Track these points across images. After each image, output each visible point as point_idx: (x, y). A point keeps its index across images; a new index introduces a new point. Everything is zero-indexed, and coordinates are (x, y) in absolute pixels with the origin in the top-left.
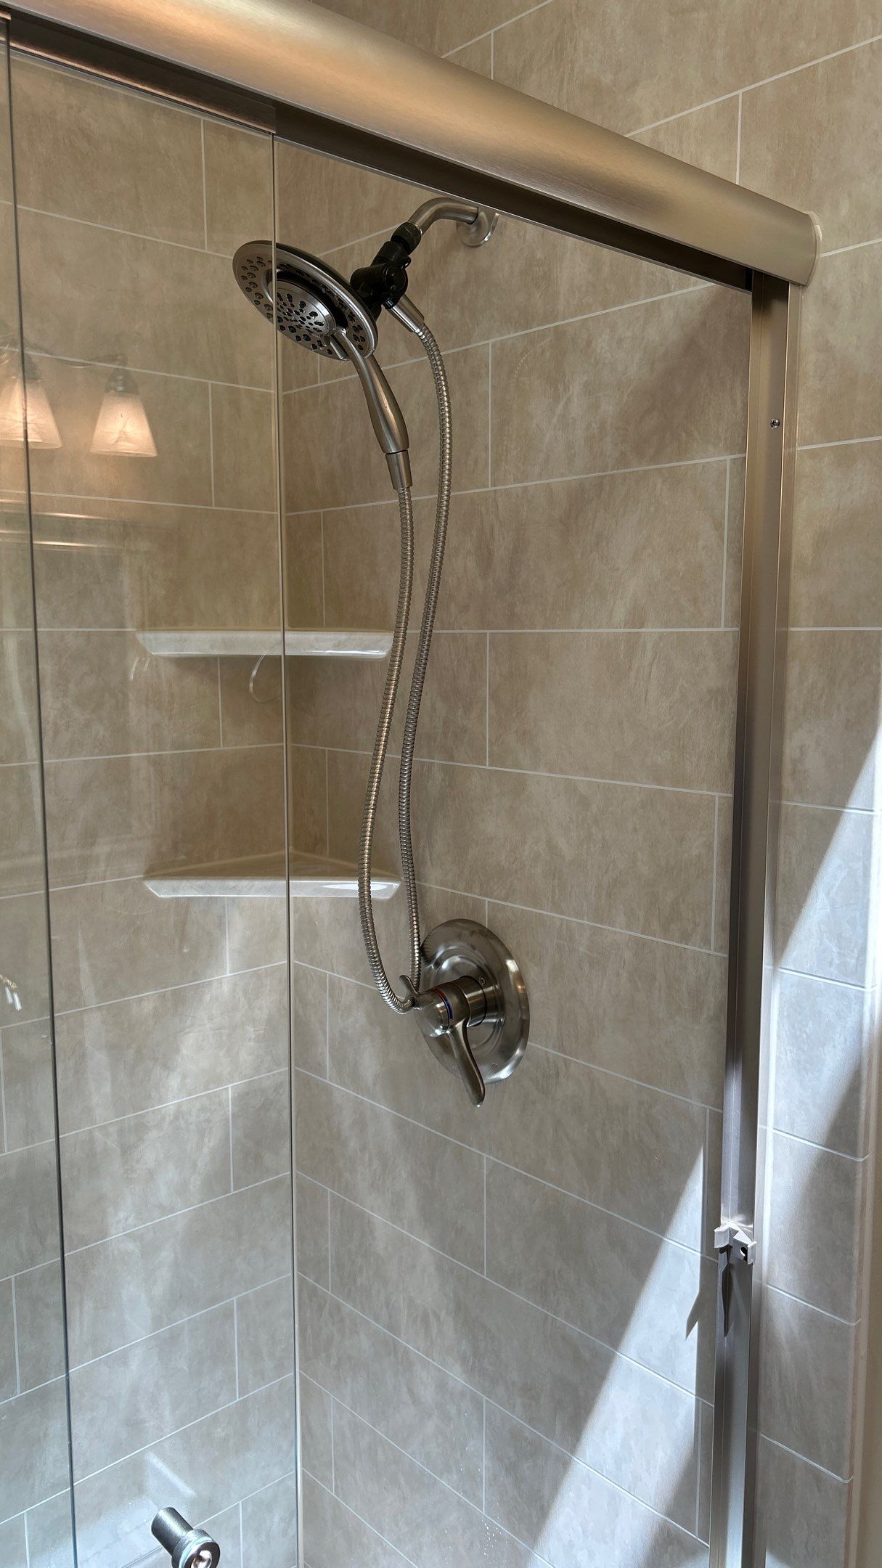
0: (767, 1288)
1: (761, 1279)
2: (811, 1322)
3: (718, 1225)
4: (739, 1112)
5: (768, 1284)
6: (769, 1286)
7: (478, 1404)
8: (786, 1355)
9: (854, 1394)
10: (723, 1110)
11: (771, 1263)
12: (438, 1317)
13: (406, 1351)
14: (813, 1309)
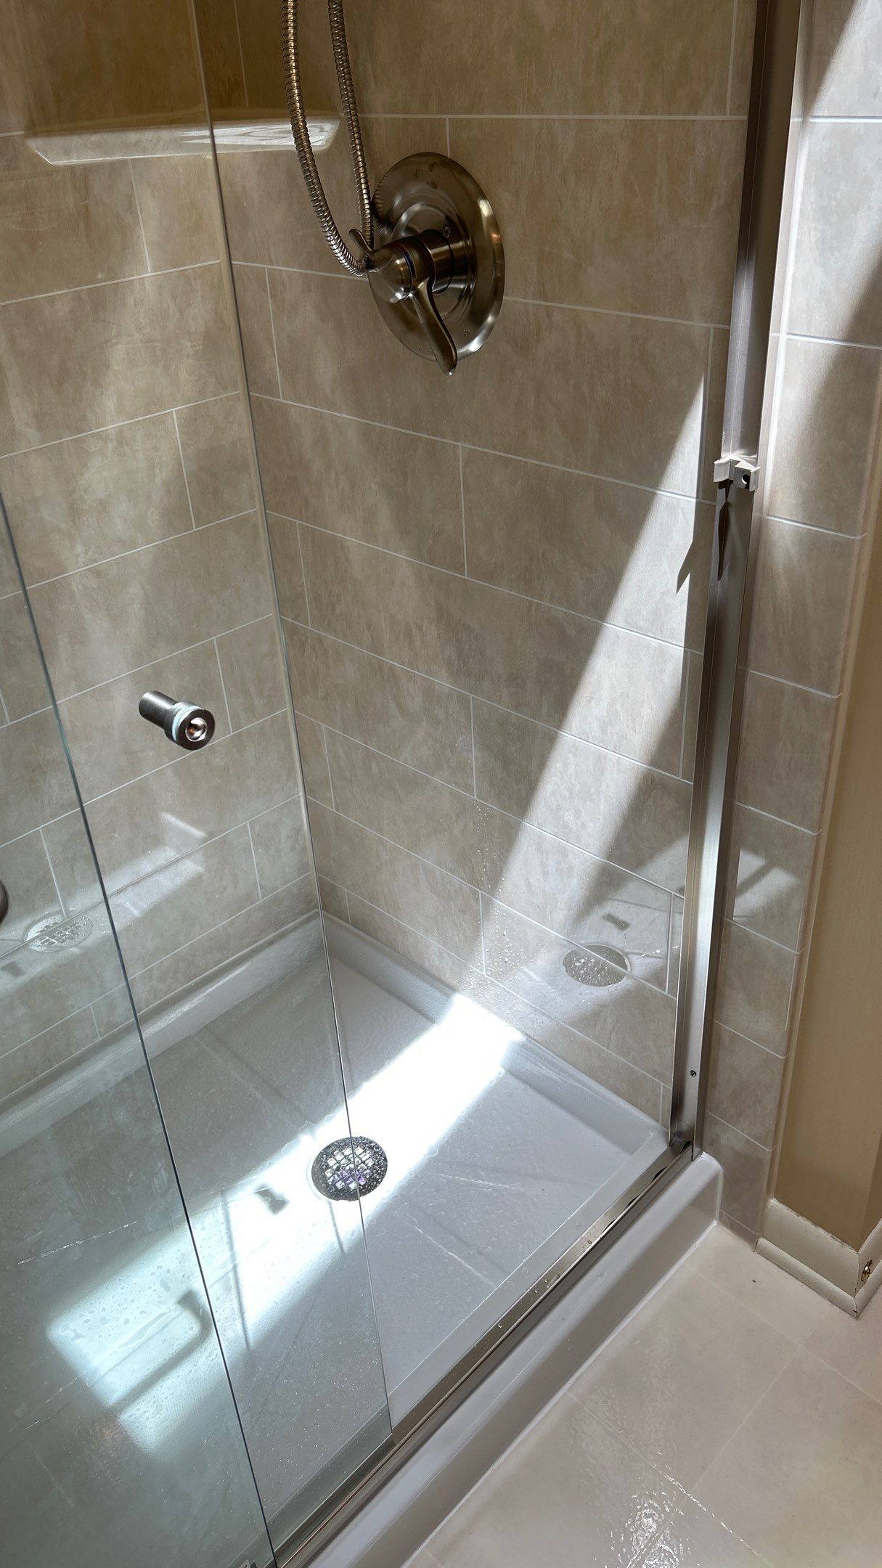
0: (768, 519)
1: (761, 512)
2: (812, 545)
3: (719, 458)
4: (748, 321)
5: (768, 515)
6: (770, 518)
7: (464, 702)
8: (783, 586)
9: (852, 611)
10: (730, 325)
11: (773, 491)
12: (420, 628)
13: (392, 668)
14: (816, 531)
